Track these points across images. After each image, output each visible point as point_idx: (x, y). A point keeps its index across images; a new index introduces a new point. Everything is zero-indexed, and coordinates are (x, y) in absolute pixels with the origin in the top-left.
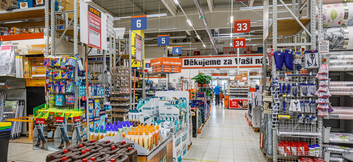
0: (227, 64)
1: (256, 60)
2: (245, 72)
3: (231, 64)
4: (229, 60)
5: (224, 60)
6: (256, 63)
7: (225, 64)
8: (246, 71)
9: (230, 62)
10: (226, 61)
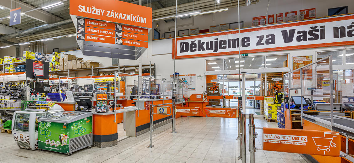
0: (263, 44)
1: (336, 29)
2: (305, 58)
3: (273, 42)
4: (267, 36)
5: (258, 37)
6: (336, 36)
7: (259, 43)
8: (308, 57)
9: (272, 40)
10: (261, 38)
